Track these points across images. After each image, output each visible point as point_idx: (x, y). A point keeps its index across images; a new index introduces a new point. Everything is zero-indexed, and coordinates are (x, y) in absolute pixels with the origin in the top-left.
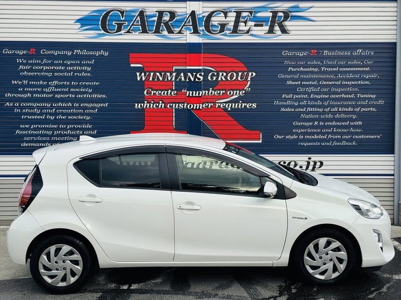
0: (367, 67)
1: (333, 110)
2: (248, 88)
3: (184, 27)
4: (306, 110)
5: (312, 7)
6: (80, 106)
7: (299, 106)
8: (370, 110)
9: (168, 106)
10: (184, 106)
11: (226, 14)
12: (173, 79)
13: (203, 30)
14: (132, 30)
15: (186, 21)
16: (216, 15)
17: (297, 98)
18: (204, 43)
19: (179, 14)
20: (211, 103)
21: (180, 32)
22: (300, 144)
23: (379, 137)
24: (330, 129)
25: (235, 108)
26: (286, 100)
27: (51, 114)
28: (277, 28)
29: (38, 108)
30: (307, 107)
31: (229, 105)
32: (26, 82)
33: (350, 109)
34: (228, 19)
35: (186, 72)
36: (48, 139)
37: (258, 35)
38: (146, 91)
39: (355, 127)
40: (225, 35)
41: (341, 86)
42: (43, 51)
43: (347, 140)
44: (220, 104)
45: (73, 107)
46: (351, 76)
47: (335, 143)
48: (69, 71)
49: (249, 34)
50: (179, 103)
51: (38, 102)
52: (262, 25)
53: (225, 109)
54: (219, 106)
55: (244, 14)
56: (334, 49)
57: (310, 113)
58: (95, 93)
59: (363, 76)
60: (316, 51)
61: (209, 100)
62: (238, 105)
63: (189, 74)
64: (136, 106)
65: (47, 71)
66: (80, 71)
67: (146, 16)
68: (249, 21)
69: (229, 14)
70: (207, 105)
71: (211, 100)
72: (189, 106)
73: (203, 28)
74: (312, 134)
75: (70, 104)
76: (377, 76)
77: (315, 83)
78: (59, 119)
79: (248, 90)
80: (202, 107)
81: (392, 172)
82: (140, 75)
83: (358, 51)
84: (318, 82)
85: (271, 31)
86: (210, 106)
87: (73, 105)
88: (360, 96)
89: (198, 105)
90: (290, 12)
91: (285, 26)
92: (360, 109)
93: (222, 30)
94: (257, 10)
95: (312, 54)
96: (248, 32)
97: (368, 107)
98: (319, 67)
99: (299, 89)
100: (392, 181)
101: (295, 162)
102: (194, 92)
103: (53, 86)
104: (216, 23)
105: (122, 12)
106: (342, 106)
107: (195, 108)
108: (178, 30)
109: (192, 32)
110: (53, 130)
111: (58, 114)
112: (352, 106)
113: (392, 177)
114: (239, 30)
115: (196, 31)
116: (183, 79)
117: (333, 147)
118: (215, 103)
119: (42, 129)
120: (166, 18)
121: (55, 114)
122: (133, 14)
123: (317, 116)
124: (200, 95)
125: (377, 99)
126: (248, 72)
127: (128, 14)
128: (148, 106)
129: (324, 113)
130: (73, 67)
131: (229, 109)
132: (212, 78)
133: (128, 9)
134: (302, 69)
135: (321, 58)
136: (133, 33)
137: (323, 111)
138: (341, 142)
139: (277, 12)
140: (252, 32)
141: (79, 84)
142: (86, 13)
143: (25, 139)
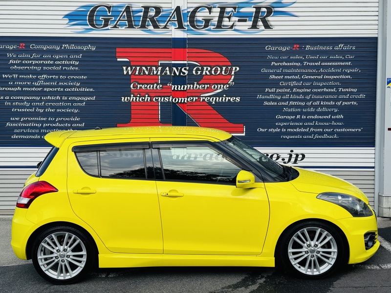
0: (348, 61)
1: (314, 104)
2: (232, 82)
3: (170, 22)
4: (289, 103)
5: (294, 3)
6: (68, 100)
7: (282, 100)
8: (351, 103)
9: (154, 100)
10: (169, 99)
11: (210, 9)
12: (159, 73)
13: (188, 25)
14: (119, 25)
15: (171, 16)
16: (201, 10)
17: (279, 92)
18: (189, 39)
19: (163, 9)
20: (196, 97)
21: (165, 27)
22: (283, 137)
23: (360, 130)
24: (312, 122)
25: (219, 102)
26: (268, 93)
27: (40, 107)
28: (260, 23)
29: (27, 101)
30: (289, 101)
31: (213, 99)
32: (15, 76)
33: (332, 103)
34: (212, 14)
35: (171, 66)
36: (37, 131)
37: (242, 30)
38: (132, 85)
39: (336, 120)
40: (209, 30)
41: (323, 80)
42: (33, 46)
43: (329, 134)
44: (204, 98)
45: (61, 101)
46: (333, 70)
47: (317, 136)
48: (58, 65)
49: (233, 29)
50: (164, 97)
51: (28, 96)
52: (245, 21)
53: (210, 103)
54: (204, 100)
55: (228, 10)
56: (316, 44)
57: (292, 106)
58: (83, 87)
59: (345, 71)
60: (298, 46)
61: (193, 94)
62: (222, 99)
63: (174, 68)
64: (123, 100)
65: (36, 65)
66: (69, 65)
67: (132, 11)
68: (233, 16)
69: (214, 10)
70: (192, 98)
71: (196, 94)
72: (174, 99)
73: (188, 23)
74: (295, 127)
75: (58, 98)
76: (358, 71)
77: (298, 77)
78: (48, 112)
79: (232, 84)
80: (187, 101)
81: (372, 165)
82: (127, 69)
83: (340, 46)
84: (300, 76)
85: (254, 26)
86: (194, 100)
87: (61, 98)
88: (341, 90)
89: (183, 99)
90: (273, 7)
91: (268, 21)
92: (342, 103)
93: (206, 26)
94: (240, 5)
95: (294, 49)
96: (232, 27)
97: (349, 101)
98: (301, 61)
99: (282, 83)
100: (372, 174)
101: (278, 155)
102: (179, 86)
103: (42, 80)
104: (200, 19)
105: (109, 8)
106: (324, 100)
107: (180, 102)
108: (163, 24)
109: (177, 27)
110: (42, 122)
111: (48, 107)
112: (334, 100)
113: (373, 170)
114: (224, 26)
115: (181, 27)
116: (168, 73)
117: (315, 140)
118: (199, 97)
119: (31, 122)
120: (152, 13)
121: (44, 107)
122: (120, 9)
123: (299, 110)
124: (185, 89)
125: (358, 93)
126: (232, 66)
127: (115, 9)
128: (134, 100)
129: (306, 107)
130: (61, 62)
131: (214, 103)
132: (196, 72)
133: (115, 4)
134: (284, 64)
135: (303, 53)
136: (120, 29)
137: (306, 105)
138: (323, 135)
139: (260, 8)
140: (236, 28)
141: (67, 78)
142: (74, 9)
143: (16, 131)
